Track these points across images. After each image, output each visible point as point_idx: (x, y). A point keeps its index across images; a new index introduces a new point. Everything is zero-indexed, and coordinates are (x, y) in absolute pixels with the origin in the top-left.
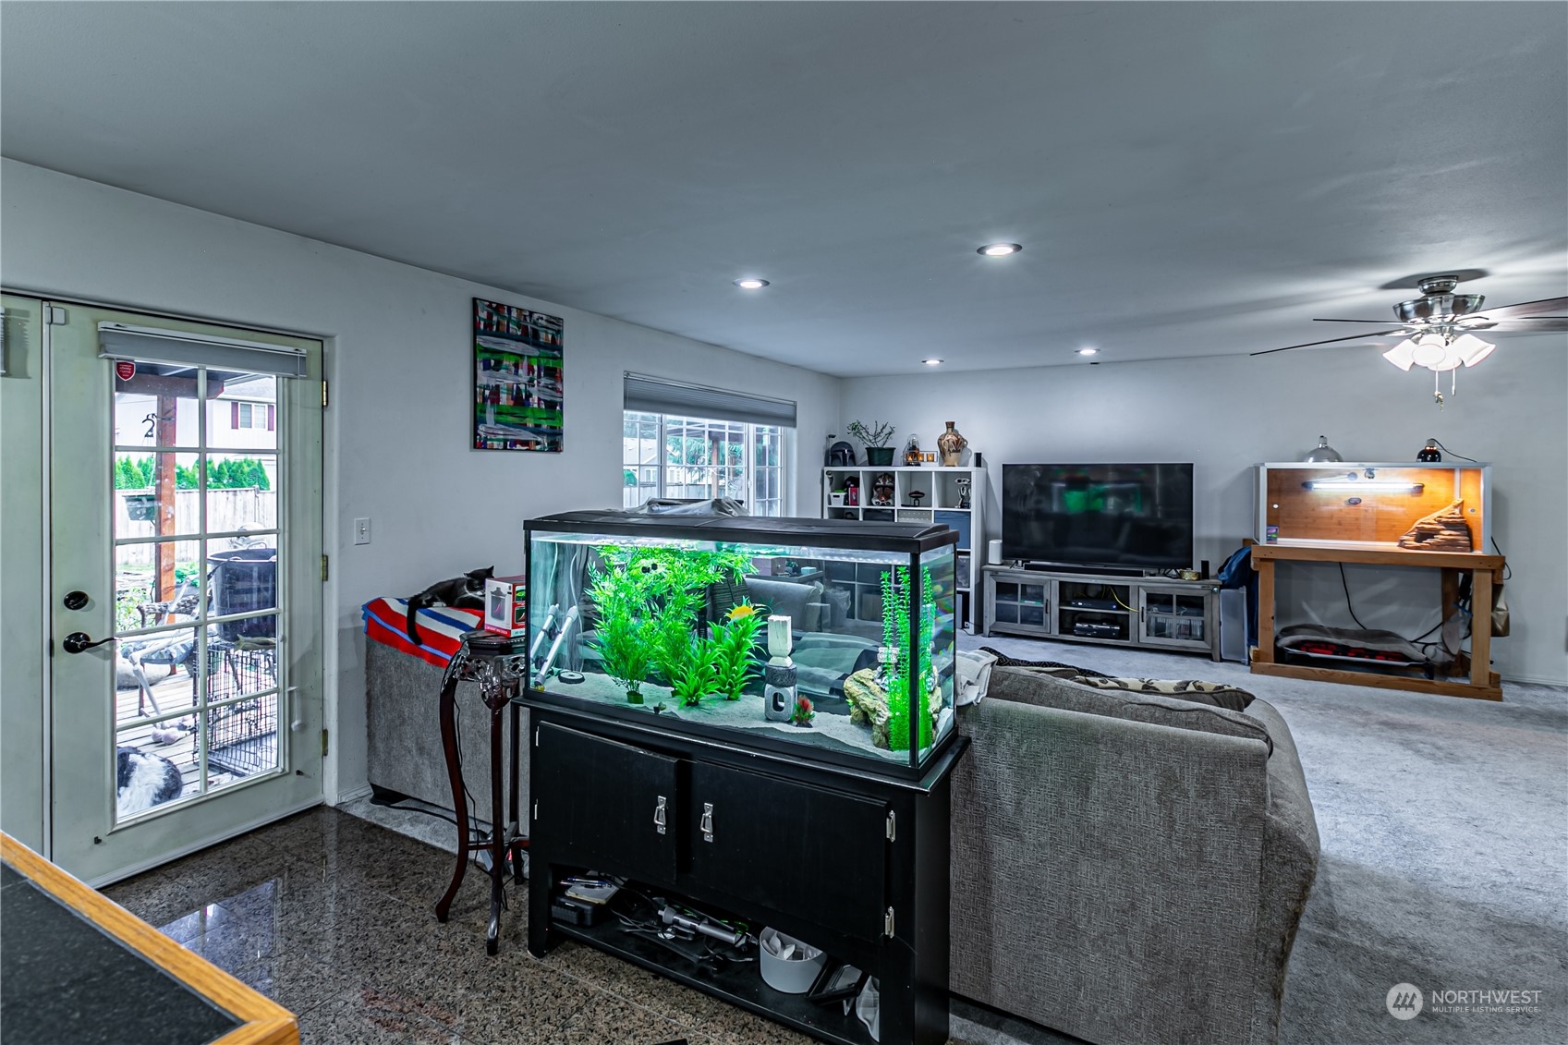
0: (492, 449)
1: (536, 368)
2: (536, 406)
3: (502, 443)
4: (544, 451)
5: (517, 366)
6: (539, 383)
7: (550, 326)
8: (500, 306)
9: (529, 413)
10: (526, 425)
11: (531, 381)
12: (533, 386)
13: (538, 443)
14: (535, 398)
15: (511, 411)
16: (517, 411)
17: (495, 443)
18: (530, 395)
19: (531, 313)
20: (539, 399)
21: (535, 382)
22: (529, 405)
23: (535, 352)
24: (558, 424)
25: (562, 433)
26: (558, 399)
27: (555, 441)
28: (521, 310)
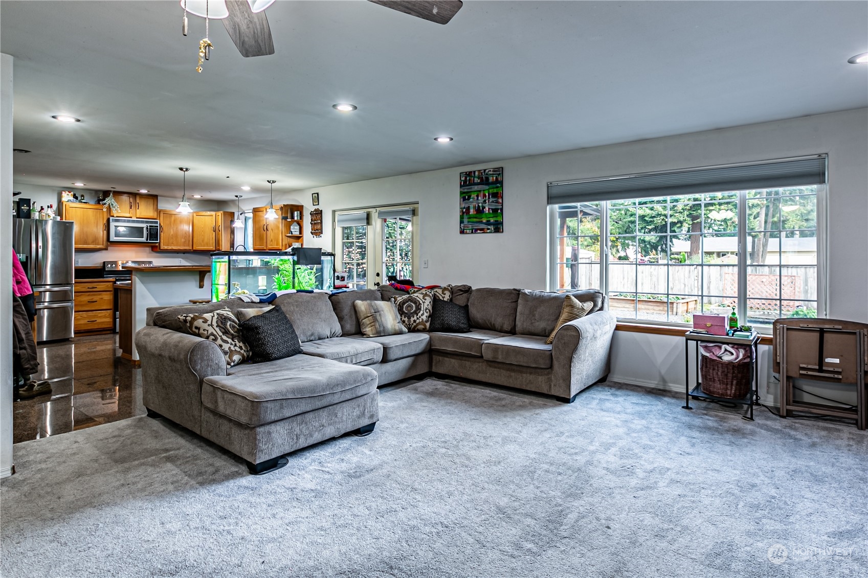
0: (467, 233)
1: (487, 194)
2: (487, 212)
3: (471, 231)
4: (492, 232)
5: (478, 196)
6: (489, 201)
7: (495, 173)
8: (470, 172)
9: (484, 215)
10: (482, 221)
11: (485, 201)
12: (486, 203)
13: (488, 229)
14: (487, 208)
15: (475, 216)
16: (477, 216)
17: (468, 231)
18: (485, 208)
19: (485, 170)
20: (489, 209)
21: (487, 201)
22: (484, 212)
23: (487, 187)
24: (499, 219)
25: (502, 223)
26: (499, 207)
27: (498, 227)
28: (480, 171)
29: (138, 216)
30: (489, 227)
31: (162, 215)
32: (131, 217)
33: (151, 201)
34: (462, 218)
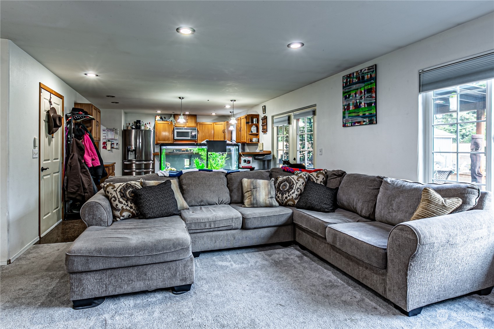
0: (348, 126)
1: (363, 91)
2: (363, 107)
3: (351, 124)
4: (367, 124)
5: (356, 94)
6: (364, 97)
7: (369, 71)
8: (350, 74)
9: (360, 110)
10: (359, 115)
11: (361, 97)
12: (362, 99)
13: (364, 122)
14: (363, 103)
15: (354, 111)
16: (356, 111)
17: (348, 124)
18: (361, 103)
19: (361, 70)
20: (365, 104)
21: (363, 97)
22: (361, 107)
23: (363, 85)
24: (373, 112)
25: (376, 115)
26: (373, 101)
27: (372, 120)
28: (357, 72)
29: (187, 126)
30: (365, 120)
31: (198, 125)
32: (184, 127)
33: (193, 118)
34: (344, 113)
